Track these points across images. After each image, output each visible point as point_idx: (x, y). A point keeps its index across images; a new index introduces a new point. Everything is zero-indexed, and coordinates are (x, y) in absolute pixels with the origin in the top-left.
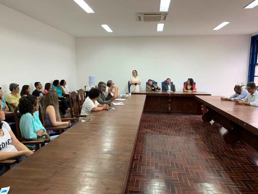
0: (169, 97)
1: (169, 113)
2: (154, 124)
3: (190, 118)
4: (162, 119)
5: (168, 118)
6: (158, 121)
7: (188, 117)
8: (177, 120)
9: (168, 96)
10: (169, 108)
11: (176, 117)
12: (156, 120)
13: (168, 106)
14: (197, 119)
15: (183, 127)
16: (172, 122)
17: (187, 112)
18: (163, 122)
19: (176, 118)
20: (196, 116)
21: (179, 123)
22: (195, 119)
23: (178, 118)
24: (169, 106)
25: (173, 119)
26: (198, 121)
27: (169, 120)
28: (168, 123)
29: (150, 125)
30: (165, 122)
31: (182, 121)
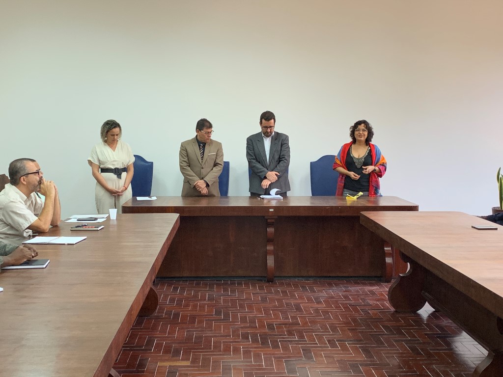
0: (269, 221)
1: (269, 279)
2: (209, 334)
3: (346, 297)
4: (242, 306)
5: (264, 300)
6: (227, 316)
7: (336, 292)
8: (298, 308)
9: (264, 217)
10: (271, 261)
11: (293, 296)
12: (218, 313)
13: (266, 253)
14: (371, 302)
15: (320, 338)
16: (277, 317)
17: (333, 275)
18: (243, 319)
19: (292, 302)
20: (368, 288)
21: (305, 324)
22: (363, 300)
23: (301, 298)
24: (270, 254)
25: (281, 305)
26: (376, 307)
27: (267, 311)
28: (262, 326)
29: (189, 338)
30: (252, 321)
31: (317, 311)
